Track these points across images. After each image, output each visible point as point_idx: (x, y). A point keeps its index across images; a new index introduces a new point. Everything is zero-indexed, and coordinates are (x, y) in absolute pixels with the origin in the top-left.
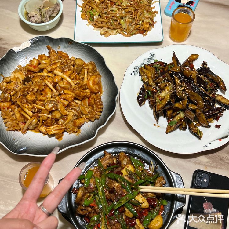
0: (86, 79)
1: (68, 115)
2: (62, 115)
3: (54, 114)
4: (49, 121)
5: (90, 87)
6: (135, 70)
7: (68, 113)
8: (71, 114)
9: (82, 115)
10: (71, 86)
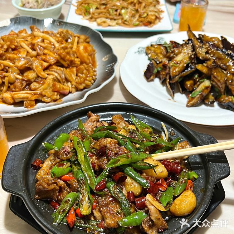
0: (75, 44)
1: (46, 78)
2: (38, 77)
3: (25, 74)
4: (18, 84)
5: (80, 53)
6: (140, 50)
7: (46, 76)
8: (51, 77)
9: (66, 82)
10: (55, 47)
